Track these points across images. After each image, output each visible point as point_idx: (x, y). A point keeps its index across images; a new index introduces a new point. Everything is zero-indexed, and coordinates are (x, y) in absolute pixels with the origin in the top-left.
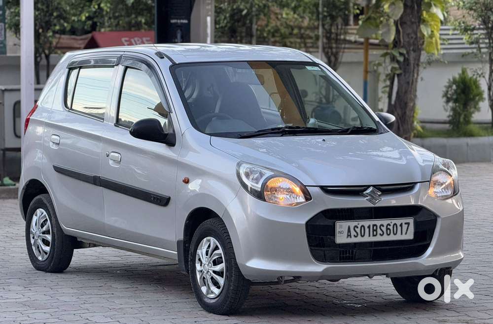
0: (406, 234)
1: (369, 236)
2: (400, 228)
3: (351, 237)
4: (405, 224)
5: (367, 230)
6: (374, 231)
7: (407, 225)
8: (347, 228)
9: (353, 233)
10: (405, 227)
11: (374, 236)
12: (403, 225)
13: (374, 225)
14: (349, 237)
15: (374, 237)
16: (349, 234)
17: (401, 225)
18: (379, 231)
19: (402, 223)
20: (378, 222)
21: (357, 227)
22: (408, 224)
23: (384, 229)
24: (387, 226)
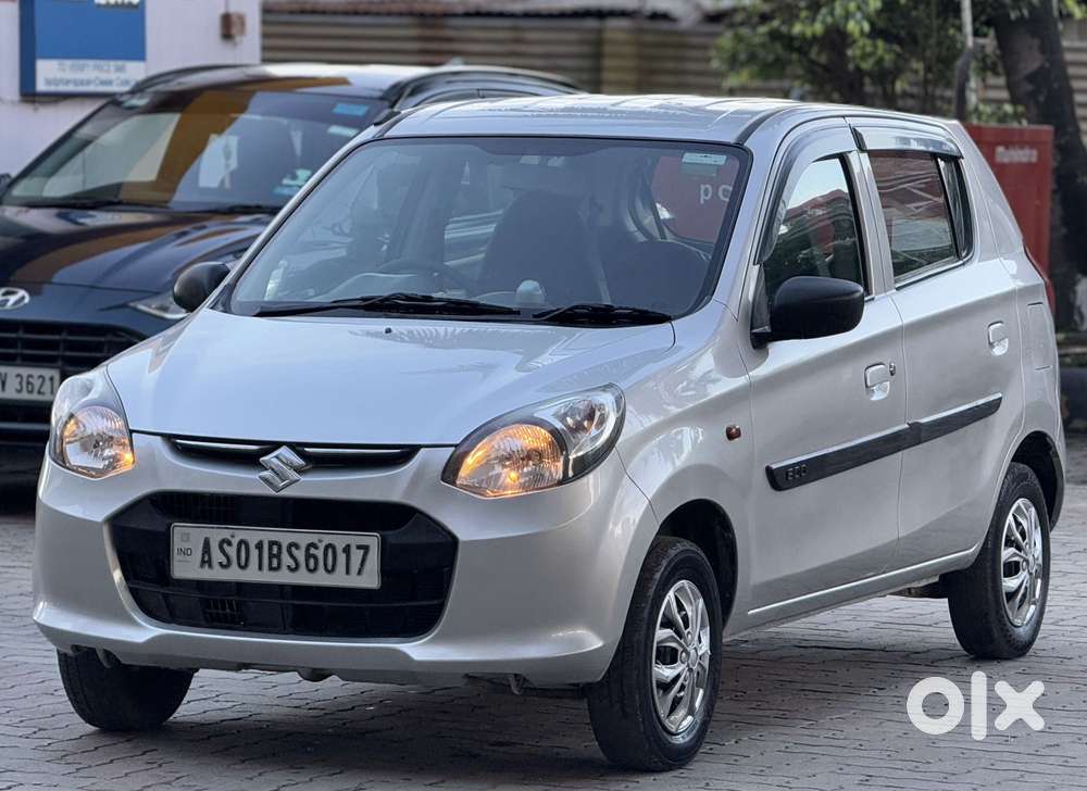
0: (359, 573)
1: (260, 568)
2: (344, 555)
3: (210, 566)
4: (359, 547)
5: (254, 553)
6: (271, 556)
7: (362, 552)
8: (202, 542)
9: (217, 556)
10: (357, 556)
11: (271, 568)
12: (353, 549)
13: (272, 543)
14: (207, 565)
15: (271, 573)
16: (206, 559)
17: (347, 550)
18: (286, 560)
19: (348, 546)
20: (285, 537)
21: (230, 544)
22: (366, 548)
23: (300, 555)
24: (307, 549)
